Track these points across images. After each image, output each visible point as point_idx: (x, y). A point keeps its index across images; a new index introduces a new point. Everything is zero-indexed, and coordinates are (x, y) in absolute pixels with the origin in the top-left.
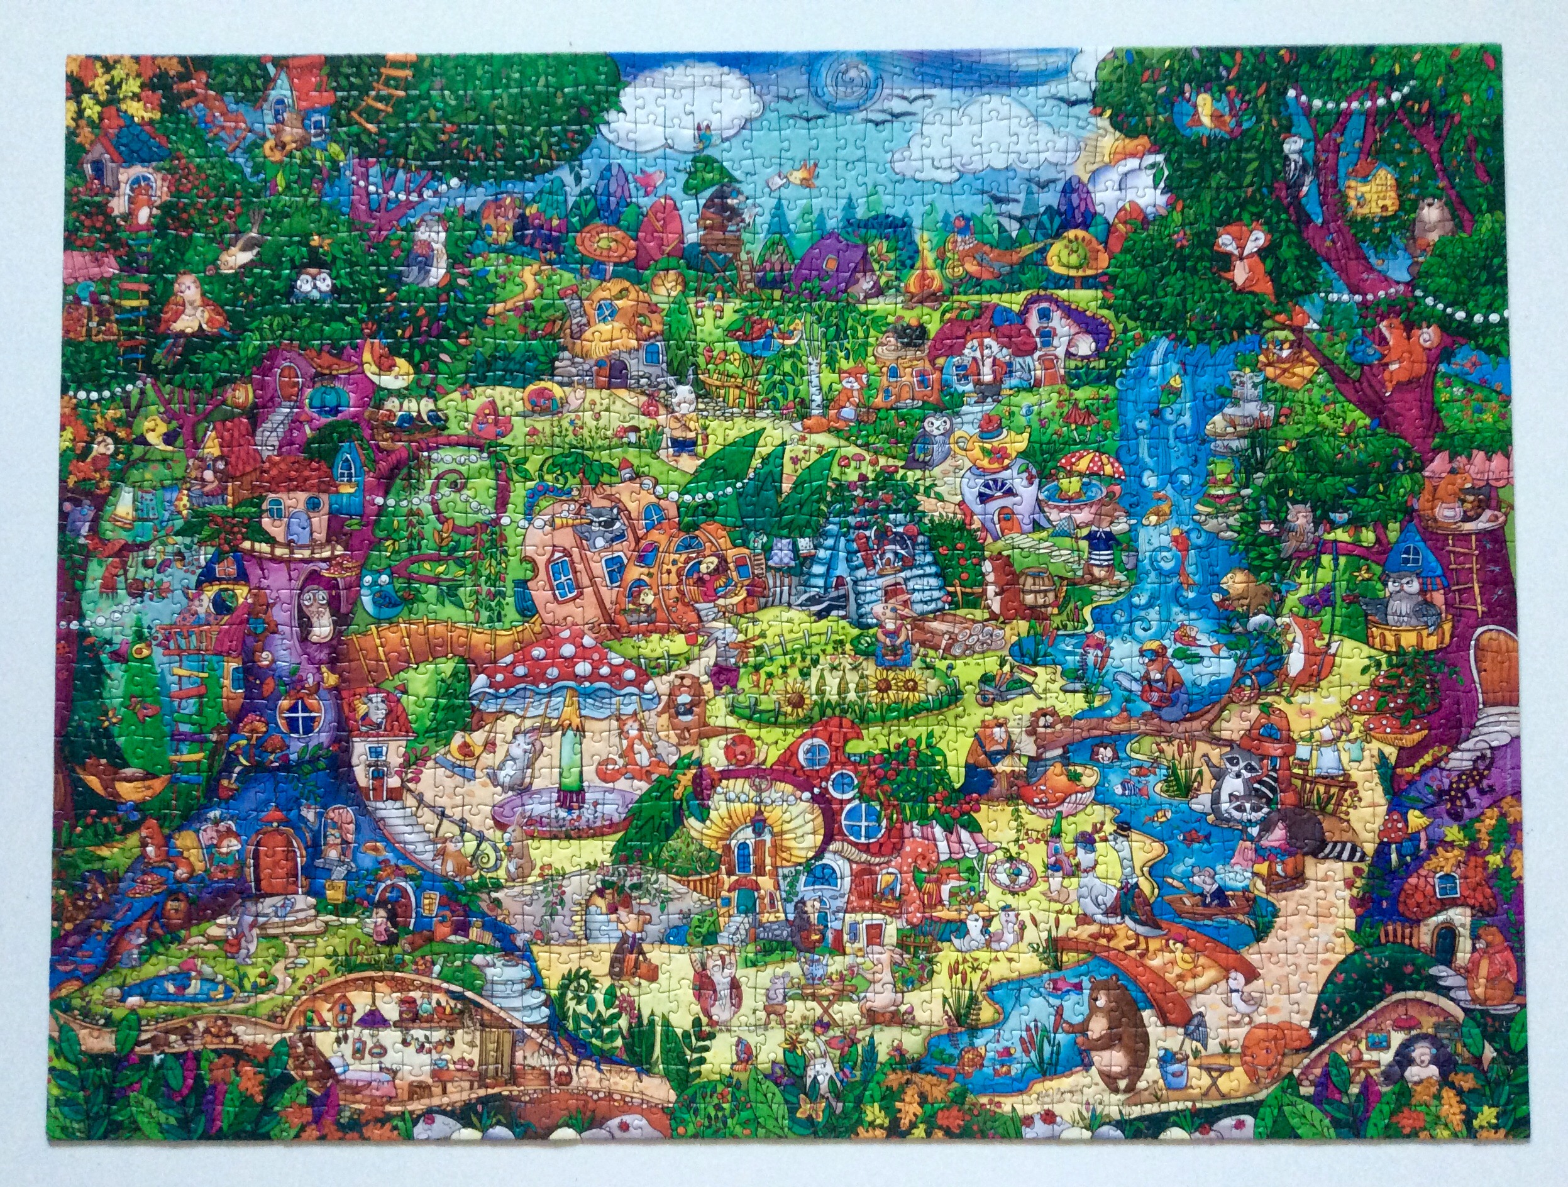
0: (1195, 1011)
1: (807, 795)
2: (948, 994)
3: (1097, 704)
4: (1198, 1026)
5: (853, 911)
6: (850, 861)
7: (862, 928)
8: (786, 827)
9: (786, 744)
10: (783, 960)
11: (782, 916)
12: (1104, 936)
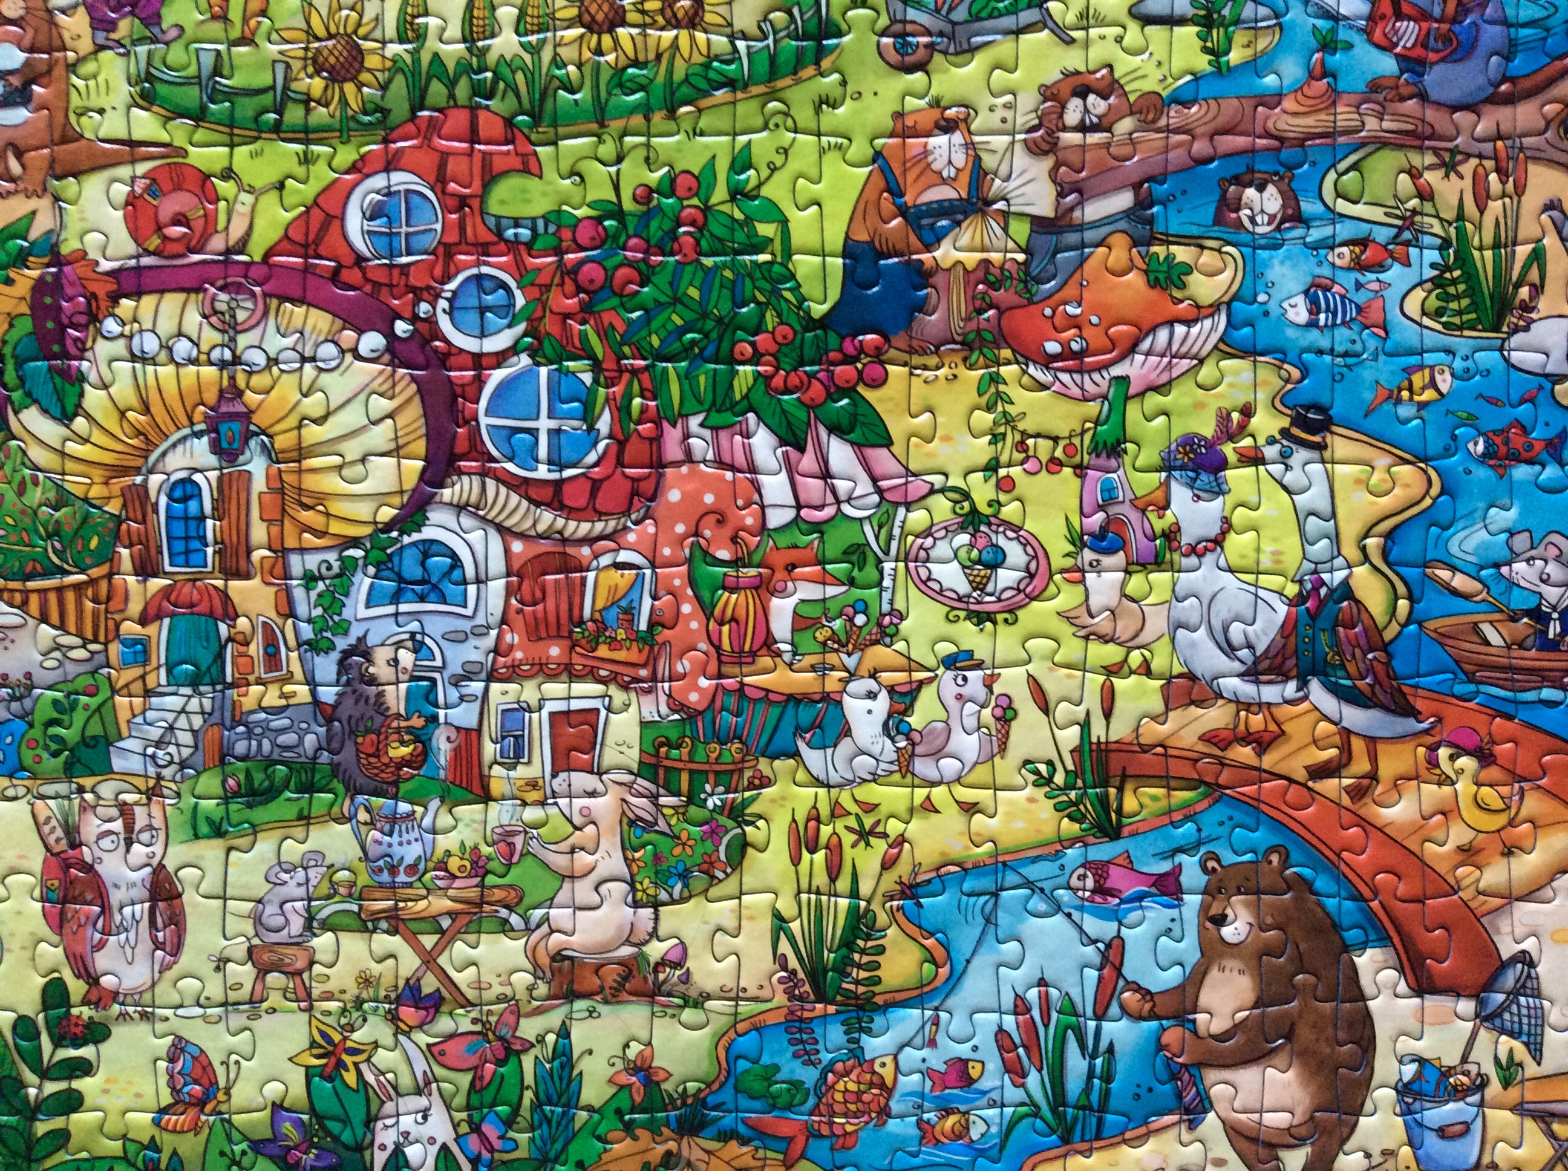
0: (1507, 949)
1: (372, 341)
2: (786, 906)
3: (1235, 57)
4: (1514, 994)
5: (514, 674)
6: (503, 531)
7: (539, 724)
8: (313, 433)
9: (310, 190)
10: (305, 819)
11: (302, 692)
12: (1247, 739)
